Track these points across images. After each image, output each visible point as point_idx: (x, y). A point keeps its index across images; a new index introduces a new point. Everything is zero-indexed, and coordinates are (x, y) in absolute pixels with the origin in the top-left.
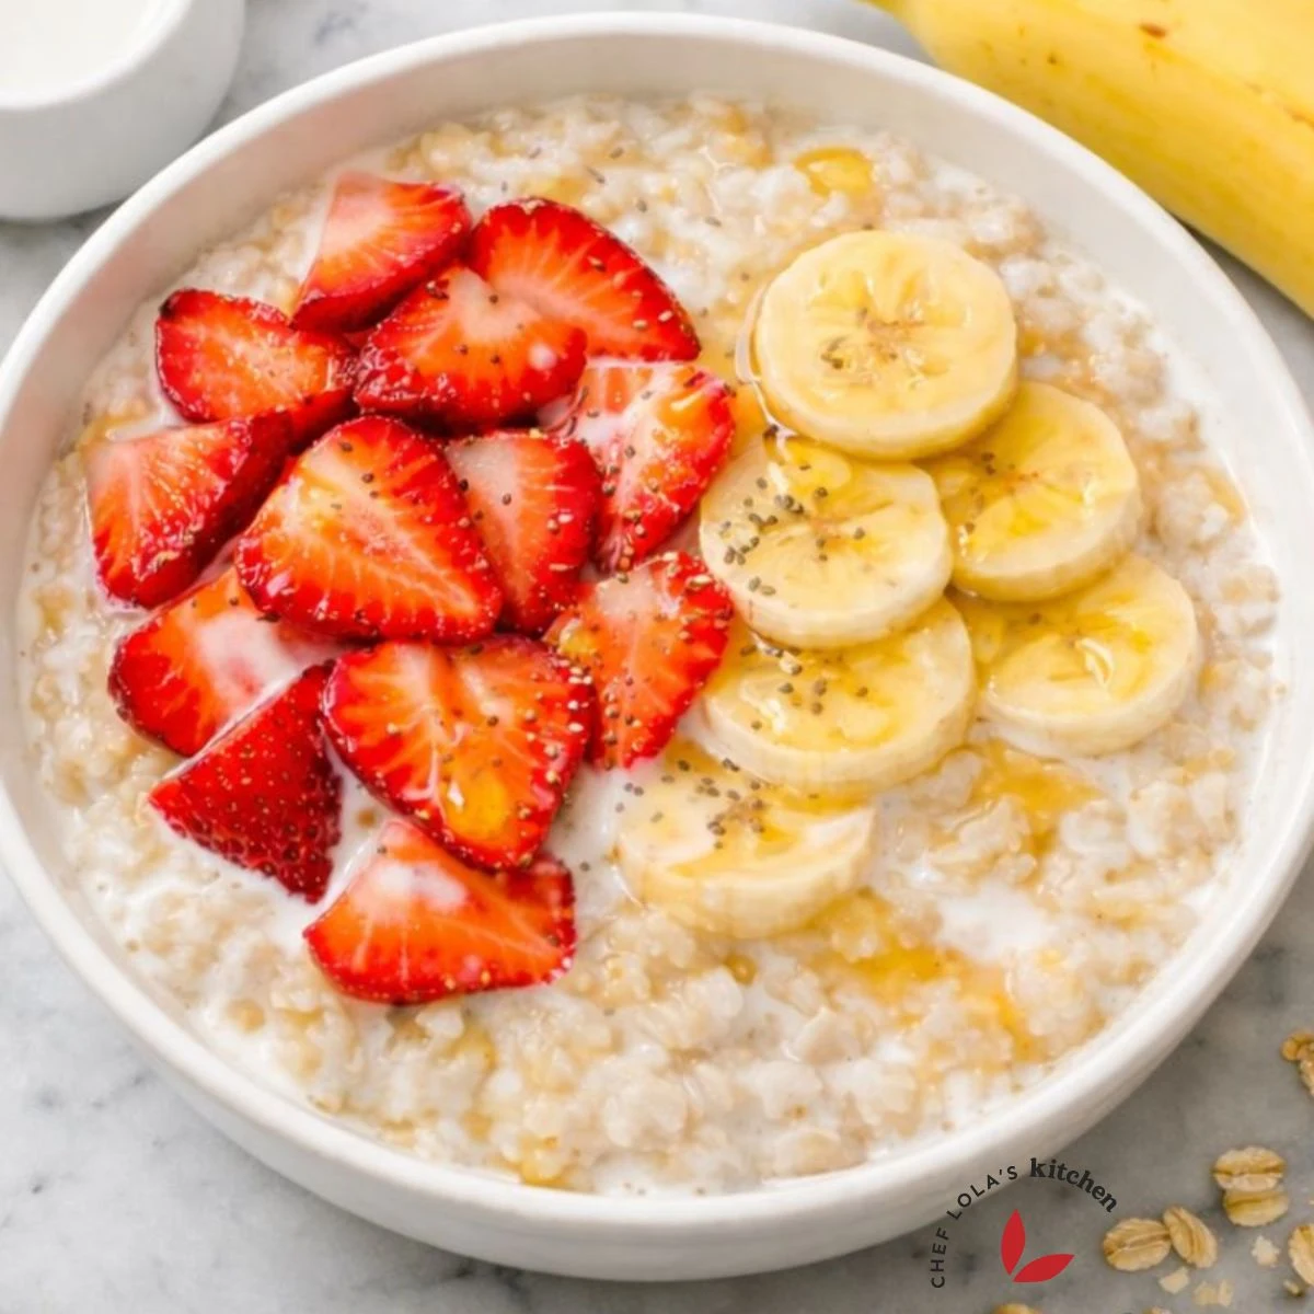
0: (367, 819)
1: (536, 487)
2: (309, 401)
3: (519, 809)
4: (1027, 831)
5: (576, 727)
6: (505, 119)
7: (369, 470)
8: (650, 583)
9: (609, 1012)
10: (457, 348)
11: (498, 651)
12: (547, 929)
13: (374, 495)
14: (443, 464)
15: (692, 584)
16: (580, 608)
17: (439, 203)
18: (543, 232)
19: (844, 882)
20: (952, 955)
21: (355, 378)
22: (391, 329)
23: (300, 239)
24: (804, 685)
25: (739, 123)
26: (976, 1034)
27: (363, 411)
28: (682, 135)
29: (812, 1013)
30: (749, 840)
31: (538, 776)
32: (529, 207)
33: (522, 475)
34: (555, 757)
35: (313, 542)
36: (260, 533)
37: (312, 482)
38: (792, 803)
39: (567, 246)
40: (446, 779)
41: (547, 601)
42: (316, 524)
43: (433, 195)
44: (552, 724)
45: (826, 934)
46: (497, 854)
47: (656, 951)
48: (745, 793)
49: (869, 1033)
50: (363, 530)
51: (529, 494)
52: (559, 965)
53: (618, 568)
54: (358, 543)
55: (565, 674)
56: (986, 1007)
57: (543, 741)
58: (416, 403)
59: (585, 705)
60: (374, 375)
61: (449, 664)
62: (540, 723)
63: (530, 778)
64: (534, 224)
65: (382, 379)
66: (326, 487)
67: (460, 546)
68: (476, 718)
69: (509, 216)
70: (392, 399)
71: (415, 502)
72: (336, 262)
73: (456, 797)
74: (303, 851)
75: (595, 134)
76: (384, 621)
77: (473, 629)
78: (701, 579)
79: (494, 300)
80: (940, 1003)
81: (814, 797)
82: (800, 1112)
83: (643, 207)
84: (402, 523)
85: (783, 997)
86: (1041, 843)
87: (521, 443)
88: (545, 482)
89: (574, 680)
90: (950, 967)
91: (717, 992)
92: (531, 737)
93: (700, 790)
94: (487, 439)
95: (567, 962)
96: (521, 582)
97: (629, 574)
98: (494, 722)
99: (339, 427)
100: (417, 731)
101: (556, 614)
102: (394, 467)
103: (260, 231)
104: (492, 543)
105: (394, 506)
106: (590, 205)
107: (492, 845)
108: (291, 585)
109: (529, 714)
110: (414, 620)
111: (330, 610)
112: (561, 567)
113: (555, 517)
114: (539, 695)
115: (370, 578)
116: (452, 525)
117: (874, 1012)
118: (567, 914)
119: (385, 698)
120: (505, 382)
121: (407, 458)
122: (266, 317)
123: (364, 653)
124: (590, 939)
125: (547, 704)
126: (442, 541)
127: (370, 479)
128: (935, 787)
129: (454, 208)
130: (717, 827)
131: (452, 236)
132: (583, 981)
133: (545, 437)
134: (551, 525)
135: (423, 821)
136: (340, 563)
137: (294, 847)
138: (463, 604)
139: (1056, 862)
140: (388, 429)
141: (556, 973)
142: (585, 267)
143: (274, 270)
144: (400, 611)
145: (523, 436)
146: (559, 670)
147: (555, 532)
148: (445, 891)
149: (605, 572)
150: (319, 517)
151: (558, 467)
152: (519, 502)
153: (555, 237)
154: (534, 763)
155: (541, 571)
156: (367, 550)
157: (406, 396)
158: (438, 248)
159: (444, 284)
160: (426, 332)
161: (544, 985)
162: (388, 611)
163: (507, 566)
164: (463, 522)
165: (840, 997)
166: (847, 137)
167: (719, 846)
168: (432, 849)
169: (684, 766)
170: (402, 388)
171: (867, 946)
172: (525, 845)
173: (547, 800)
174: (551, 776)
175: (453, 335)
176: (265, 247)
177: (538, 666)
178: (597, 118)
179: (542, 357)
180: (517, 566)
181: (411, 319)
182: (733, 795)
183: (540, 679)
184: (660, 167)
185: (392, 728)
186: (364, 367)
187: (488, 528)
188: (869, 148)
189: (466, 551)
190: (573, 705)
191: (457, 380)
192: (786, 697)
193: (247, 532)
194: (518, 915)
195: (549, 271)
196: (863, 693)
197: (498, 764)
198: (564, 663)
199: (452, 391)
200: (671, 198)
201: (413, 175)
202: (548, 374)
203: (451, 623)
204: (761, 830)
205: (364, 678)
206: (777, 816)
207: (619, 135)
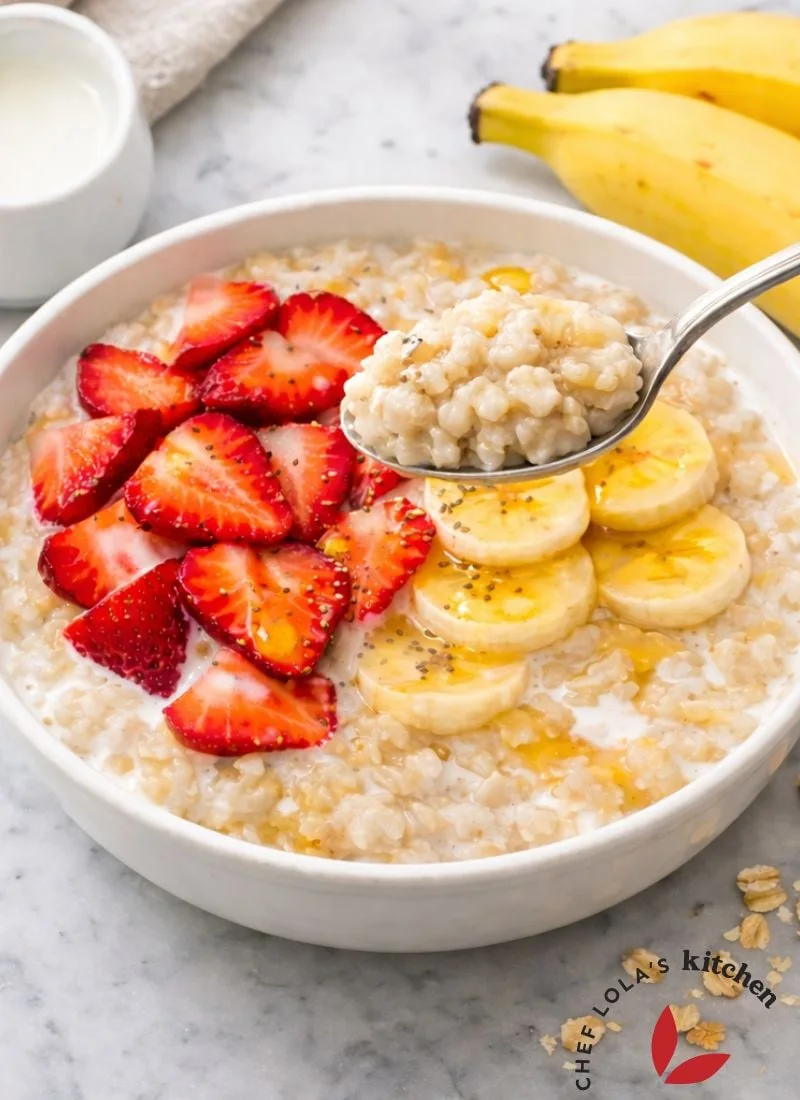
0: (204, 650)
1: (314, 455)
2: (173, 407)
3: (303, 640)
4: (632, 669)
5: (339, 596)
6: (297, 252)
7: (210, 444)
8: (384, 512)
9: (356, 770)
10: (268, 373)
11: (290, 551)
12: (319, 716)
13: (213, 457)
14: (256, 442)
15: (411, 514)
16: (339, 526)
17: (258, 293)
18: (322, 311)
19: (506, 701)
20: (582, 742)
21: (203, 390)
22: (226, 362)
23: (170, 320)
24: (480, 586)
25: (444, 253)
26: (598, 787)
27: (207, 409)
28: (409, 260)
29: (486, 776)
30: (444, 676)
31: (316, 624)
32: (313, 296)
33: (306, 448)
34: (326, 612)
35: (173, 483)
36: (140, 478)
37: (174, 450)
38: (470, 657)
39: (337, 319)
40: (257, 624)
41: (319, 523)
42: (176, 473)
43: (254, 288)
44: (323, 594)
45: (497, 730)
46: (289, 667)
47: (385, 737)
48: (439, 650)
49: (526, 788)
50: (205, 477)
51: (309, 460)
52: (326, 737)
53: (365, 503)
54: (203, 485)
55: (332, 566)
56: (604, 772)
57: (318, 603)
58: (241, 403)
59: (344, 583)
60: (215, 386)
61: (258, 559)
62: (316, 593)
63: (310, 624)
64: (316, 305)
65: (220, 389)
66: (182, 453)
67: (266, 488)
68: (276, 589)
69: (302, 301)
70: (226, 400)
71: (239, 462)
72: (197, 327)
73: (262, 634)
74: (161, 664)
75: (354, 258)
76: (218, 530)
77: (273, 536)
78: (416, 512)
79: (291, 349)
80: (574, 769)
81: (484, 653)
82: (480, 834)
83: (384, 300)
84: (228, 474)
85: (468, 768)
86: (643, 677)
87: (306, 430)
88: (319, 452)
89: (338, 569)
90: (581, 749)
91: (424, 762)
92: (310, 601)
93: (411, 648)
94: (284, 427)
95: (331, 735)
96: (304, 512)
97: (371, 508)
98: (287, 591)
99: (191, 419)
100: (238, 594)
101: (325, 530)
102: (225, 443)
103: (145, 316)
104: (286, 487)
105: (225, 465)
106: (352, 297)
107: (285, 661)
108: (158, 507)
109: (310, 588)
110: (236, 530)
111: (183, 522)
112: (328, 503)
113: (326, 473)
114: (316, 577)
115: (209, 506)
116: (262, 476)
117: (530, 777)
118: (332, 708)
119: (218, 574)
120: (297, 395)
121: (235, 437)
122: (147, 360)
123: (205, 549)
124: (345, 725)
125: (321, 583)
126: (255, 485)
127: (211, 448)
128: (568, 647)
129: (269, 296)
130: (423, 668)
131: (269, 311)
132: (340, 749)
133: (320, 426)
134: (324, 477)
135: (242, 646)
136: (191, 497)
137: (155, 662)
138: (267, 521)
139: (653, 688)
140: (222, 420)
141: (325, 742)
142: (348, 332)
143: (154, 337)
144: (228, 525)
145: (308, 425)
146: (328, 564)
147: (326, 482)
148: (255, 690)
149: (355, 506)
150: (178, 469)
151: (329, 444)
152: (302, 463)
153: (329, 314)
154: (313, 616)
155: (316, 506)
156: (207, 489)
157: (236, 398)
158: (261, 318)
159: (260, 338)
160: (248, 364)
161: (316, 747)
162: (220, 524)
163: (295, 502)
164: (268, 474)
165: (506, 768)
166: (516, 260)
167: (423, 678)
168: (246, 665)
169: (400, 633)
170: (233, 394)
171: (524, 736)
172: (307, 663)
173: (321, 637)
174: (323, 623)
175: (265, 366)
176: (148, 325)
177: (314, 561)
178: (353, 249)
179: (321, 383)
180: (301, 502)
181: (240, 357)
182: (433, 651)
183: (316, 568)
184: (394, 279)
185: (222, 591)
186: (209, 383)
187: (284, 481)
188: (528, 265)
189: (270, 491)
190: (337, 583)
191: (267, 391)
192: (469, 591)
193: (131, 478)
194: (301, 707)
195: (325, 334)
196: (519, 591)
197: (290, 614)
198: (331, 560)
199: (264, 396)
200: (400, 295)
201: (240, 278)
202: (324, 393)
203: (260, 531)
204: (452, 670)
205: (205, 562)
206: (460, 664)
207: (368, 259)
